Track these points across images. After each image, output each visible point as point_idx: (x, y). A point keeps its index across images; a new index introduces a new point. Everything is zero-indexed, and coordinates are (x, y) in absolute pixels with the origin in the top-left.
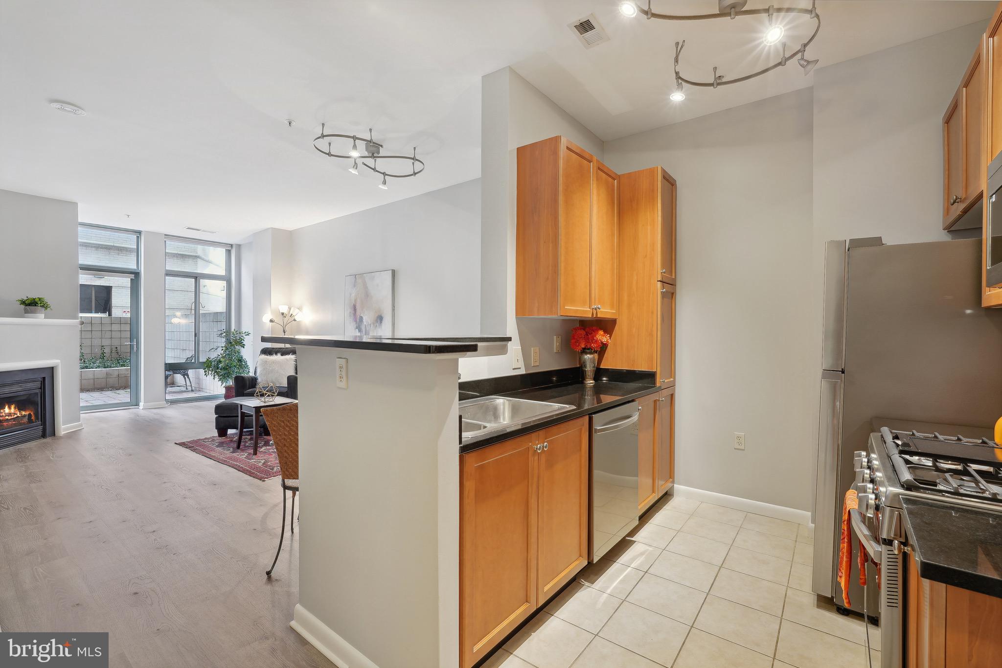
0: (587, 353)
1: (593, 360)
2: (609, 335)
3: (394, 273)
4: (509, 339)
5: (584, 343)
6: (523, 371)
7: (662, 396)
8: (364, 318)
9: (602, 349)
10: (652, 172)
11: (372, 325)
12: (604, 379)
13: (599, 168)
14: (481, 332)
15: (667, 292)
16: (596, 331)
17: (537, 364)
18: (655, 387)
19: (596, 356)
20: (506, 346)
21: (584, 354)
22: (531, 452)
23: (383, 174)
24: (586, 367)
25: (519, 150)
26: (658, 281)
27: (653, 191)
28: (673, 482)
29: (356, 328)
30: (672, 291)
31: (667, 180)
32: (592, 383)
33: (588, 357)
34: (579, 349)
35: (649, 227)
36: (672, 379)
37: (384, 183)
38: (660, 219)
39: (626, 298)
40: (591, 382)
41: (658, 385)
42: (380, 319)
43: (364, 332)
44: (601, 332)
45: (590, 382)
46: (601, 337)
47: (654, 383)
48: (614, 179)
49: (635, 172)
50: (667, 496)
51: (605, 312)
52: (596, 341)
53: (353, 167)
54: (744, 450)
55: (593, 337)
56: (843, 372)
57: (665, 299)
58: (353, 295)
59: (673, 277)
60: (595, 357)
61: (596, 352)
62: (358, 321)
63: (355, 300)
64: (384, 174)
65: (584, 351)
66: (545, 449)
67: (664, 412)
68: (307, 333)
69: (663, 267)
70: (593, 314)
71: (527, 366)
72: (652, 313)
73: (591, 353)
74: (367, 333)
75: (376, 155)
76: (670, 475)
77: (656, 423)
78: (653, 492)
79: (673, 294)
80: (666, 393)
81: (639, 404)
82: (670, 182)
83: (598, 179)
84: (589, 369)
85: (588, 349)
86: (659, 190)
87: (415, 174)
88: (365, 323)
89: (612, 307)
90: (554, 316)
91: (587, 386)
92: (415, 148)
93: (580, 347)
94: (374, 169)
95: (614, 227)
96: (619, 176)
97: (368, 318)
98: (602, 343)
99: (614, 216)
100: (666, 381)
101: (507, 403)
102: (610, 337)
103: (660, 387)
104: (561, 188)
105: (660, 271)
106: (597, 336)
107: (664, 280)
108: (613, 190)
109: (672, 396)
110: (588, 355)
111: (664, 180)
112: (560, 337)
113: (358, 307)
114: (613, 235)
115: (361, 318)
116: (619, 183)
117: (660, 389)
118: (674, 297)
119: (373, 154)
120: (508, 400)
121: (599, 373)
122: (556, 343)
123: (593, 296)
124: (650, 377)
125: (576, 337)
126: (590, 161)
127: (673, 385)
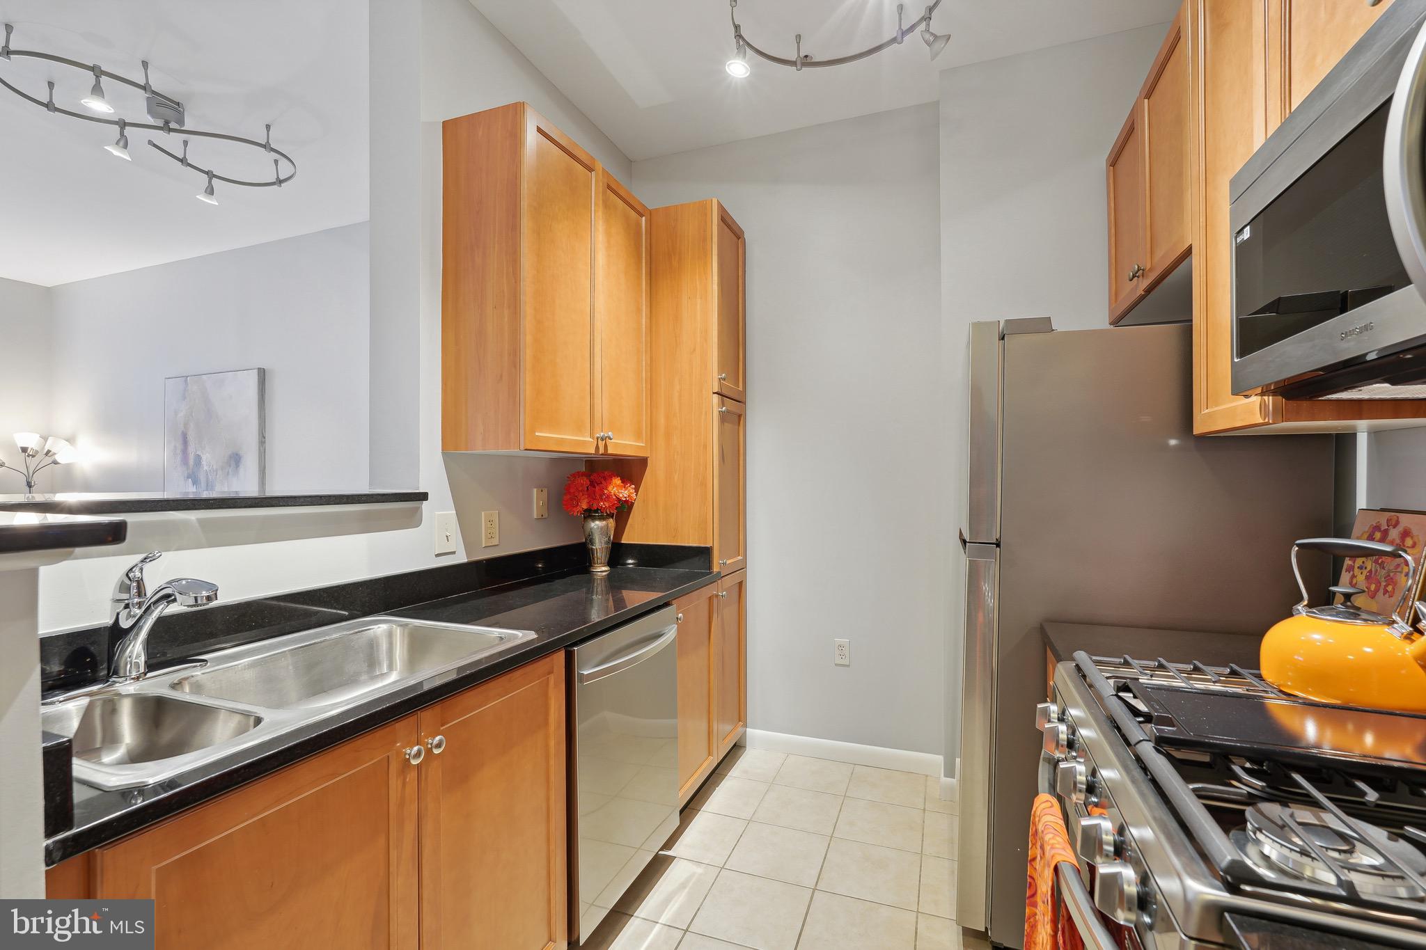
0: (594, 519)
1: (604, 531)
2: (633, 486)
3: (262, 374)
4: (423, 497)
5: (586, 500)
6: (461, 558)
7: (721, 589)
8: (204, 457)
9: (622, 511)
10: (703, 208)
11: (220, 472)
12: (630, 561)
13: (609, 187)
14: (371, 484)
15: (728, 412)
16: (608, 479)
17: (495, 541)
18: (711, 573)
19: (611, 522)
20: (418, 510)
21: (589, 520)
22: (394, 767)
23: (207, 173)
24: (592, 544)
25: (449, 127)
26: (714, 393)
27: (704, 239)
28: (745, 726)
29: (188, 478)
30: (739, 412)
31: (729, 226)
32: (606, 571)
33: (596, 525)
34: (577, 512)
35: (699, 301)
36: (740, 558)
37: (210, 191)
38: (715, 287)
39: (662, 421)
40: (604, 569)
41: (716, 569)
42: (235, 460)
43: (203, 484)
44: (617, 481)
45: (601, 570)
46: (618, 489)
47: (710, 567)
48: (641, 215)
49: (676, 206)
50: (736, 749)
51: (624, 444)
52: (608, 497)
53: (117, 143)
54: (848, 666)
55: (602, 490)
56: (998, 545)
57: (726, 424)
58: (181, 414)
59: (741, 389)
60: (610, 525)
61: (611, 516)
62: (191, 462)
63: (186, 425)
64: (210, 175)
65: (590, 514)
66: (436, 751)
67: (729, 613)
68: (88, 488)
69: (722, 368)
70: (597, 447)
71: (468, 547)
72: (705, 447)
73: (601, 518)
74: (209, 486)
75: (173, 125)
76: (741, 717)
77: (712, 637)
78: (710, 754)
79: (740, 416)
80: (729, 581)
81: (679, 608)
82: (732, 232)
83: (607, 205)
84: (600, 546)
85: (596, 511)
86: (715, 239)
87: (279, 182)
88: (205, 468)
89: (638, 436)
90: (514, 451)
91: (596, 577)
92: (268, 127)
93: (579, 509)
94: (183, 161)
95: (642, 296)
96: (650, 212)
97: (210, 458)
98: (619, 500)
99: (639, 278)
100: (728, 562)
101: (398, 632)
102: (637, 490)
103: (719, 573)
104: (525, 204)
105: (716, 376)
106: (610, 488)
107: (725, 392)
108: (638, 233)
109: (741, 585)
110: (597, 522)
111: (722, 223)
112: (545, 491)
113: (191, 437)
114: (639, 310)
115: (198, 459)
116: (650, 223)
117: (719, 576)
118: (742, 422)
119: (167, 123)
120: (404, 626)
121: (617, 552)
122: (537, 501)
123: (598, 415)
124: (703, 554)
125: (572, 491)
126: (590, 170)
127: (742, 567)
